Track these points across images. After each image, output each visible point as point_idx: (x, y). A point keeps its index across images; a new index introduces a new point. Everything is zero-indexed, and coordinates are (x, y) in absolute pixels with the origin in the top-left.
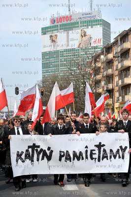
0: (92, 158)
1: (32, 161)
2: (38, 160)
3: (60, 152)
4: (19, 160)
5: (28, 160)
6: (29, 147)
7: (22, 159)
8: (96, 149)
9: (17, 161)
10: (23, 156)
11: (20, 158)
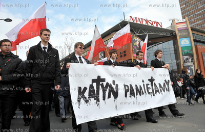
0: (149, 93)
1: (98, 100)
2: (104, 99)
3: (125, 86)
4: (82, 99)
5: (92, 99)
6: (93, 81)
7: (85, 98)
8: (150, 83)
9: (79, 101)
10: (86, 94)
11: (82, 97)
